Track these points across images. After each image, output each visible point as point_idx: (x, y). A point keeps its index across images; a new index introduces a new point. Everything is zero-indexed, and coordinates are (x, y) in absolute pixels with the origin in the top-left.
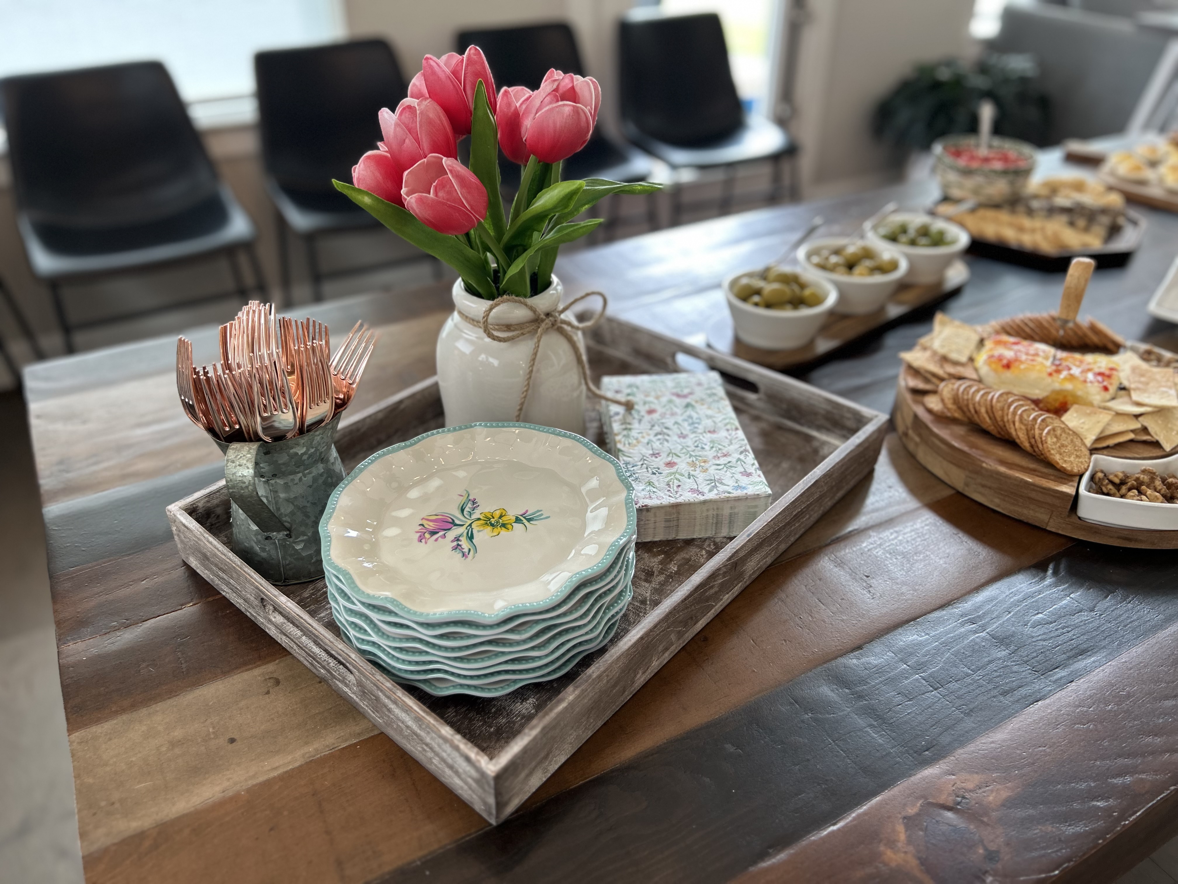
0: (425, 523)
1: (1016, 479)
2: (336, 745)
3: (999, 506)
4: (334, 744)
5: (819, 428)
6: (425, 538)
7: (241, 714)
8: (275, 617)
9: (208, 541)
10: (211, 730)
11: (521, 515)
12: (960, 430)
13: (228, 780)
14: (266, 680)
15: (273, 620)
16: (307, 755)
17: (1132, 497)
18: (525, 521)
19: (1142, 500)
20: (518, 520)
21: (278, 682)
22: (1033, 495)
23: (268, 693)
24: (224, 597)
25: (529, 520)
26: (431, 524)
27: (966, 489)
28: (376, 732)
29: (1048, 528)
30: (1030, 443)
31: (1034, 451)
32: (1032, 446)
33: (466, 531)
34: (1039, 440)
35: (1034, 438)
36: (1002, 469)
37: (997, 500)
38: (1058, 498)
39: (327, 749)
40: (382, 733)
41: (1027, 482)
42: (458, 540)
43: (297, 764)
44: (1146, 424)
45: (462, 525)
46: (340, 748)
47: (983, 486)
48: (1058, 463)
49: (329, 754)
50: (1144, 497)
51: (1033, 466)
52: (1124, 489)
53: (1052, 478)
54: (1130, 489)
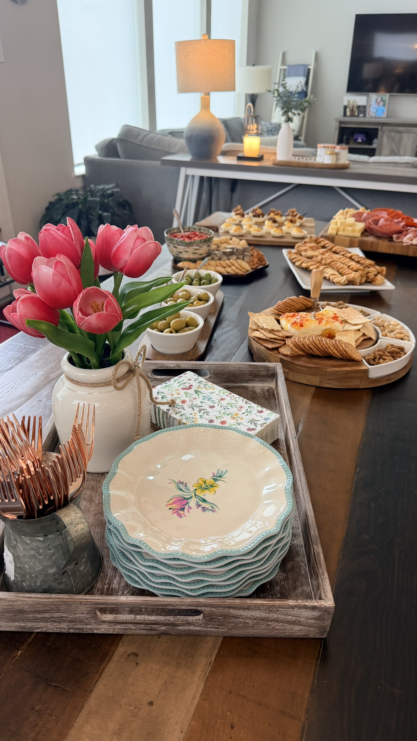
0: (171, 506)
1: (344, 371)
2: (210, 661)
3: (338, 386)
4: (207, 661)
5: (247, 381)
6: (181, 514)
7: (137, 687)
8: (106, 618)
9: (27, 598)
10: (131, 708)
11: (214, 476)
12: (305, 359)
13: (176, 723)
14: (126, 659)
15: (106, 619)
16: (202, 678)
17: (383, 363)
18: (219, 478)
19: (387, 362)
20: (215, 480)
21: (136, 655)
22: (353, 375)
23: (137, 664)
24: (38, 633)
25: (220, 476)
26: (174, 505)
27: (321, 384)
28: (221, 639)
29: (360, 388)
30: (340, 354)
31: (343, 357)
32: (341, 355)
33: (197, 499)
34: (344, 351)
35: (341, 351)
36: (336, 369)
37: (337, 384)
38: (362, 372)
39: (208, 667)
40: (224, 637)
41: (349, 371)
42: (200, 505)
43: (202, 686)
44: (364, 332)
45: (192, 497)
46: (213, 661)
47: (329, 380)
48: (355, 358)
49: (211, 667)
50: (387, 361)
51: (344, 363)
52: (377, 361)
53: (355, 365)
54: (379, 360)
